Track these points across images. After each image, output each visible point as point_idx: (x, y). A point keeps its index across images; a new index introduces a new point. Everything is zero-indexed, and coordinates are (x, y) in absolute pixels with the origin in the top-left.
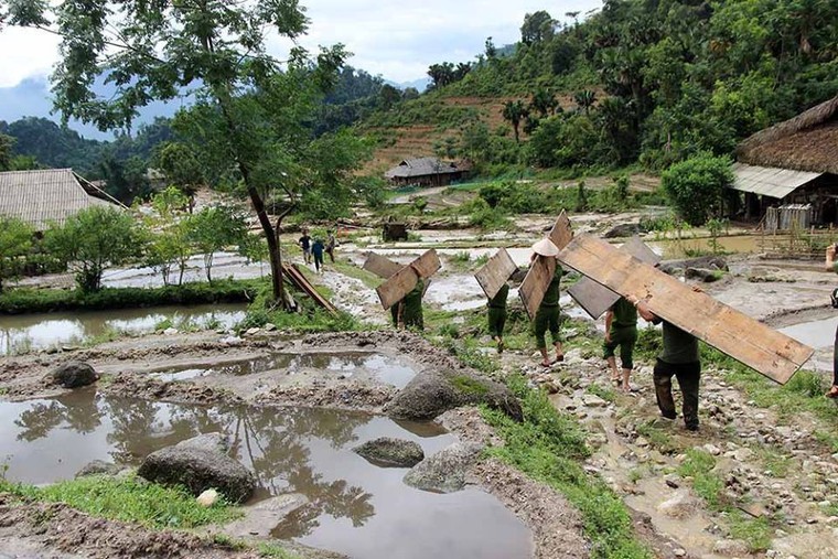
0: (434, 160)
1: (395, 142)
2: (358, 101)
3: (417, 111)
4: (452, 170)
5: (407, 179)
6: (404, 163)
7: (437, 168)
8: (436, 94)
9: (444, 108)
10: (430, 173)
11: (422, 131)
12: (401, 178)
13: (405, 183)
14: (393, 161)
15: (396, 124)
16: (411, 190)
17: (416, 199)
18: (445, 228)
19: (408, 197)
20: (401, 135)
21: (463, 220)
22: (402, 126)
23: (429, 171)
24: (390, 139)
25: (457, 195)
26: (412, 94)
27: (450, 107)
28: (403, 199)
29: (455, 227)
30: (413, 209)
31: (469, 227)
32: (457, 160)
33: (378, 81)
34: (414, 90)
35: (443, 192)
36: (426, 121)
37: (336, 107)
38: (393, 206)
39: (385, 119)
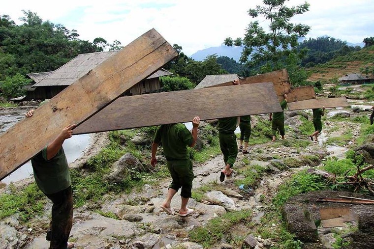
0: (359, 75)
1: (345, 67)
2: (335, 51)
3: (356, 56)
4: (366, 79)
5: (347, 81)
6: (347, 75)
7: (360, 78)
8: (366, 49)
9: (368, 55)
10: (357, 79)
11: (357, 63)
12: (345, 81)
13: (346, 83)
14: (344, 74)
15: (347, 60)
16: (349, 85)
17: (349, 88)
18: (354, 99)
19: (346, 88)
20: (348, 65)
21: (362, 96)
22: (349, 62)
23: (357, 78)
24: (344, 66)
25: (366, 88)
26: (358, 48)
27: (371, 54)
28: (344, 88)
29: (358, 99)
30: (346, 92)
31: (363, 99)
32: (370, 74)
33: (344, 43)
34: (359, 47)
35: (360, 87)
36: (360, 60)
37: (326, 53)
38: (339, 90)
39: (343, 59)
